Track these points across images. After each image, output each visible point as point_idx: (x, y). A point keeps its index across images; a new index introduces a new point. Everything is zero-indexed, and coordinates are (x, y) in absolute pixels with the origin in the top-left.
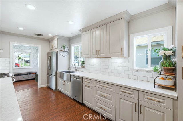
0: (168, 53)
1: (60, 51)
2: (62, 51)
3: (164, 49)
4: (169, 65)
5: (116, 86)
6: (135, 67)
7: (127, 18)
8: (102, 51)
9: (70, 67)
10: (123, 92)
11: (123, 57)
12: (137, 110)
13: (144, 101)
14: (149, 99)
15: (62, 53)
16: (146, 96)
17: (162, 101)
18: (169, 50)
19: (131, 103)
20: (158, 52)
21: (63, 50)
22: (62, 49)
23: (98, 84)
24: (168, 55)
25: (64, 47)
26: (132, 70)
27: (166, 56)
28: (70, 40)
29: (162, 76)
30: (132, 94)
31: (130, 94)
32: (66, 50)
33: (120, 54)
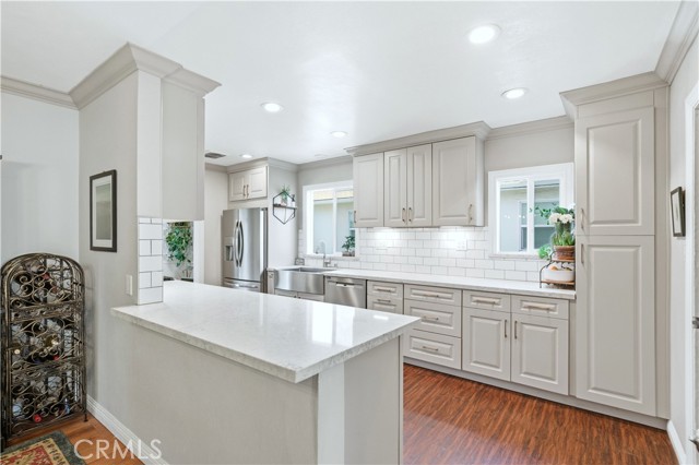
0: (565, 218)
1: (275, 206)
2: (279, 206)
3: (558, 211)
4: (566, 241)
5: (462, 290)
6: (498, 251)
7: (481, 133)
8: (417, 212)
9: (301, 256)
10: (478, 301)
11: (475, 226)
12: (508, 334)
13: (521, 314)
14: (530, 307)
15: (278, 212)
16: (525, 304)
17: (552, 306)
18: (566, 212)
19: (496, 323)
20: (547, 216)
21: (283, 204)
22: (278, 201)
23: (414, 291)
24: (565, 222)
25: (284, 193)
26: (493, 258)
27: (562, 225)
28: (301, 173)
29: (554, 264)
30: (497, 304)
31: (494, 303)
32: (290, 203)
33: (467, 218)
